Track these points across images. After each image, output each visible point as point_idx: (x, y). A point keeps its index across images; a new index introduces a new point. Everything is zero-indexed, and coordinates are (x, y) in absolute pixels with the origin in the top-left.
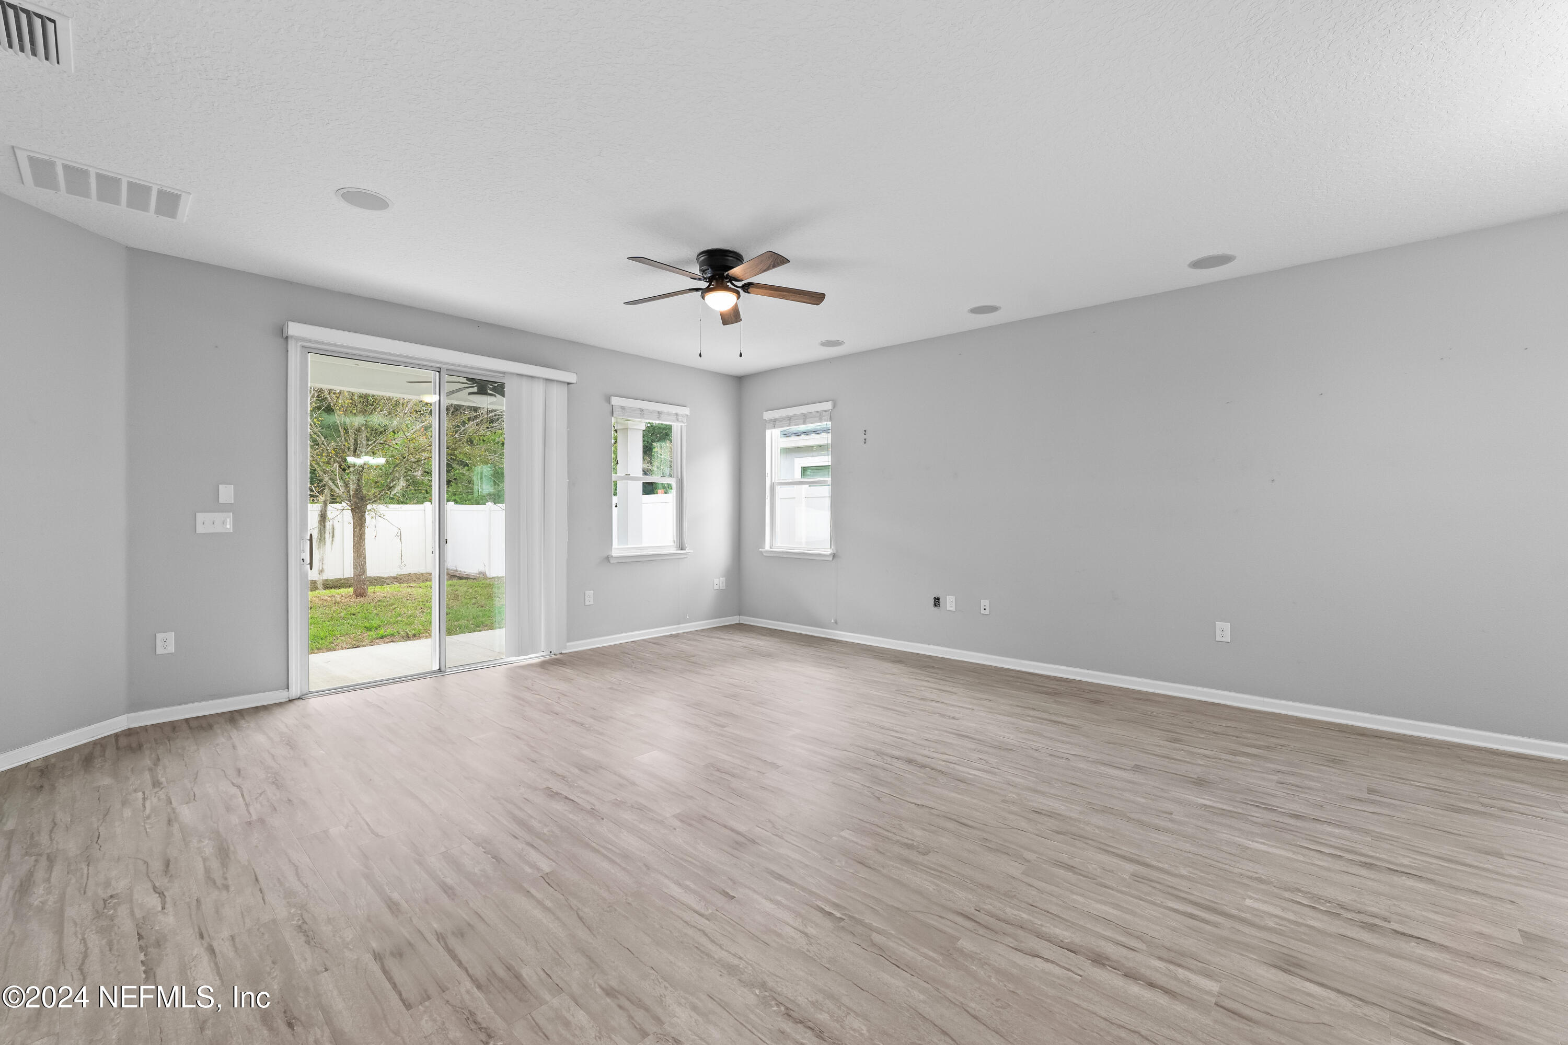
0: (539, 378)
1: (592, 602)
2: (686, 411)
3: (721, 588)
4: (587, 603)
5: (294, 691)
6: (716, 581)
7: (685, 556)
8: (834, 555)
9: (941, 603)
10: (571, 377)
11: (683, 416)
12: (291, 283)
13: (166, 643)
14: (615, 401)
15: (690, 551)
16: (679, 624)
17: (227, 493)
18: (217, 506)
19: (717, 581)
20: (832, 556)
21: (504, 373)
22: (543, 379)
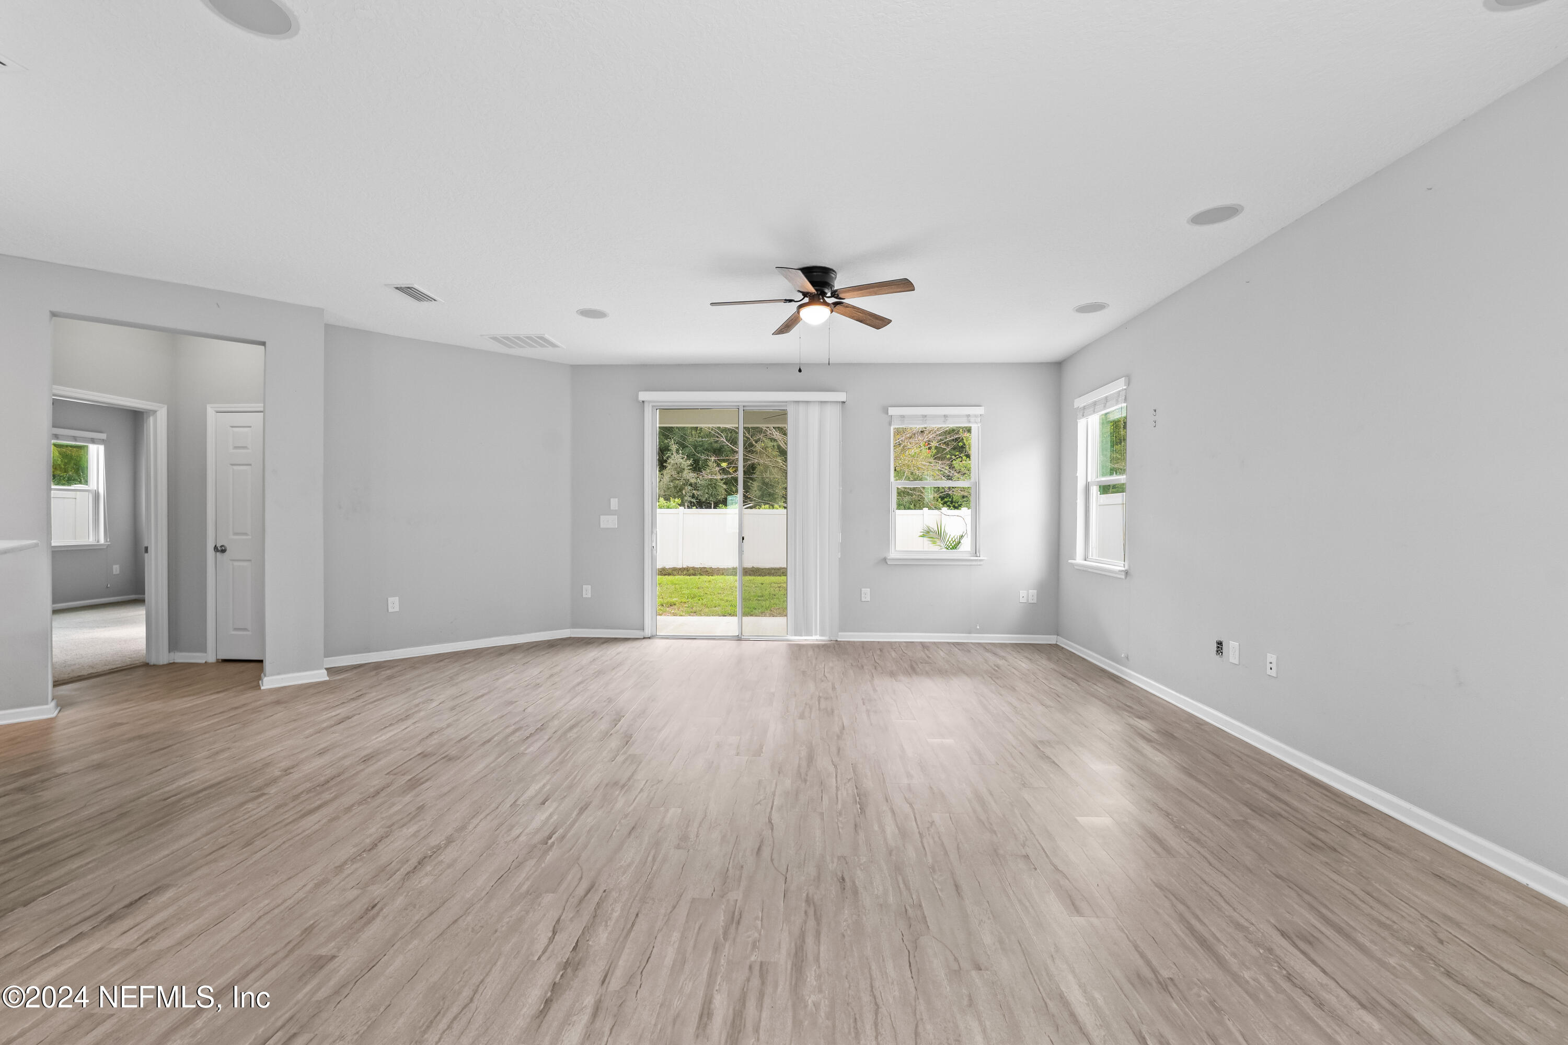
0: (814, 402)
1: (868, 599)
2: (980, 411)
3: (1030, 601)
4: (863, 599)
5: (648, 632)
6: (1023, 593)
7: (979, 563)
8: (1127, 573)
9: (1224, 651)
10: (841, 397)
11: (976, 416)
12: (646, 365)
13: (587, 591)
14: (892, 411)
15: (985, 558)
16: (970, 633)
17: (614, 504)
18: (610, 513)
19: (1027, 595)
20: (1124, 573)
21: (786, 402)
22: (819, 402)
